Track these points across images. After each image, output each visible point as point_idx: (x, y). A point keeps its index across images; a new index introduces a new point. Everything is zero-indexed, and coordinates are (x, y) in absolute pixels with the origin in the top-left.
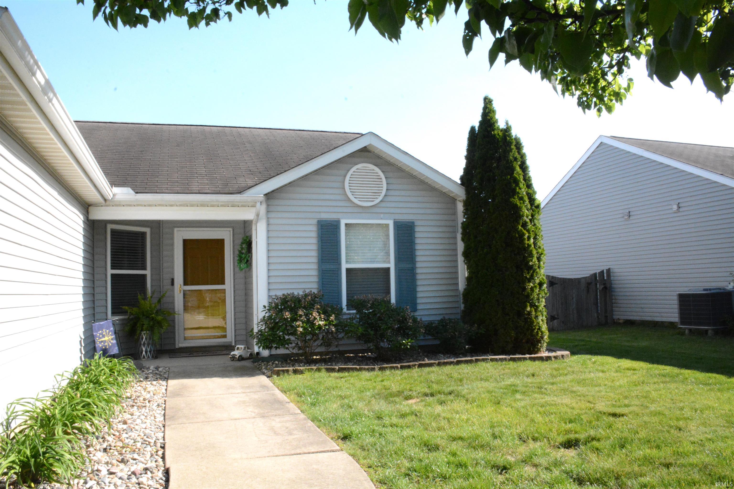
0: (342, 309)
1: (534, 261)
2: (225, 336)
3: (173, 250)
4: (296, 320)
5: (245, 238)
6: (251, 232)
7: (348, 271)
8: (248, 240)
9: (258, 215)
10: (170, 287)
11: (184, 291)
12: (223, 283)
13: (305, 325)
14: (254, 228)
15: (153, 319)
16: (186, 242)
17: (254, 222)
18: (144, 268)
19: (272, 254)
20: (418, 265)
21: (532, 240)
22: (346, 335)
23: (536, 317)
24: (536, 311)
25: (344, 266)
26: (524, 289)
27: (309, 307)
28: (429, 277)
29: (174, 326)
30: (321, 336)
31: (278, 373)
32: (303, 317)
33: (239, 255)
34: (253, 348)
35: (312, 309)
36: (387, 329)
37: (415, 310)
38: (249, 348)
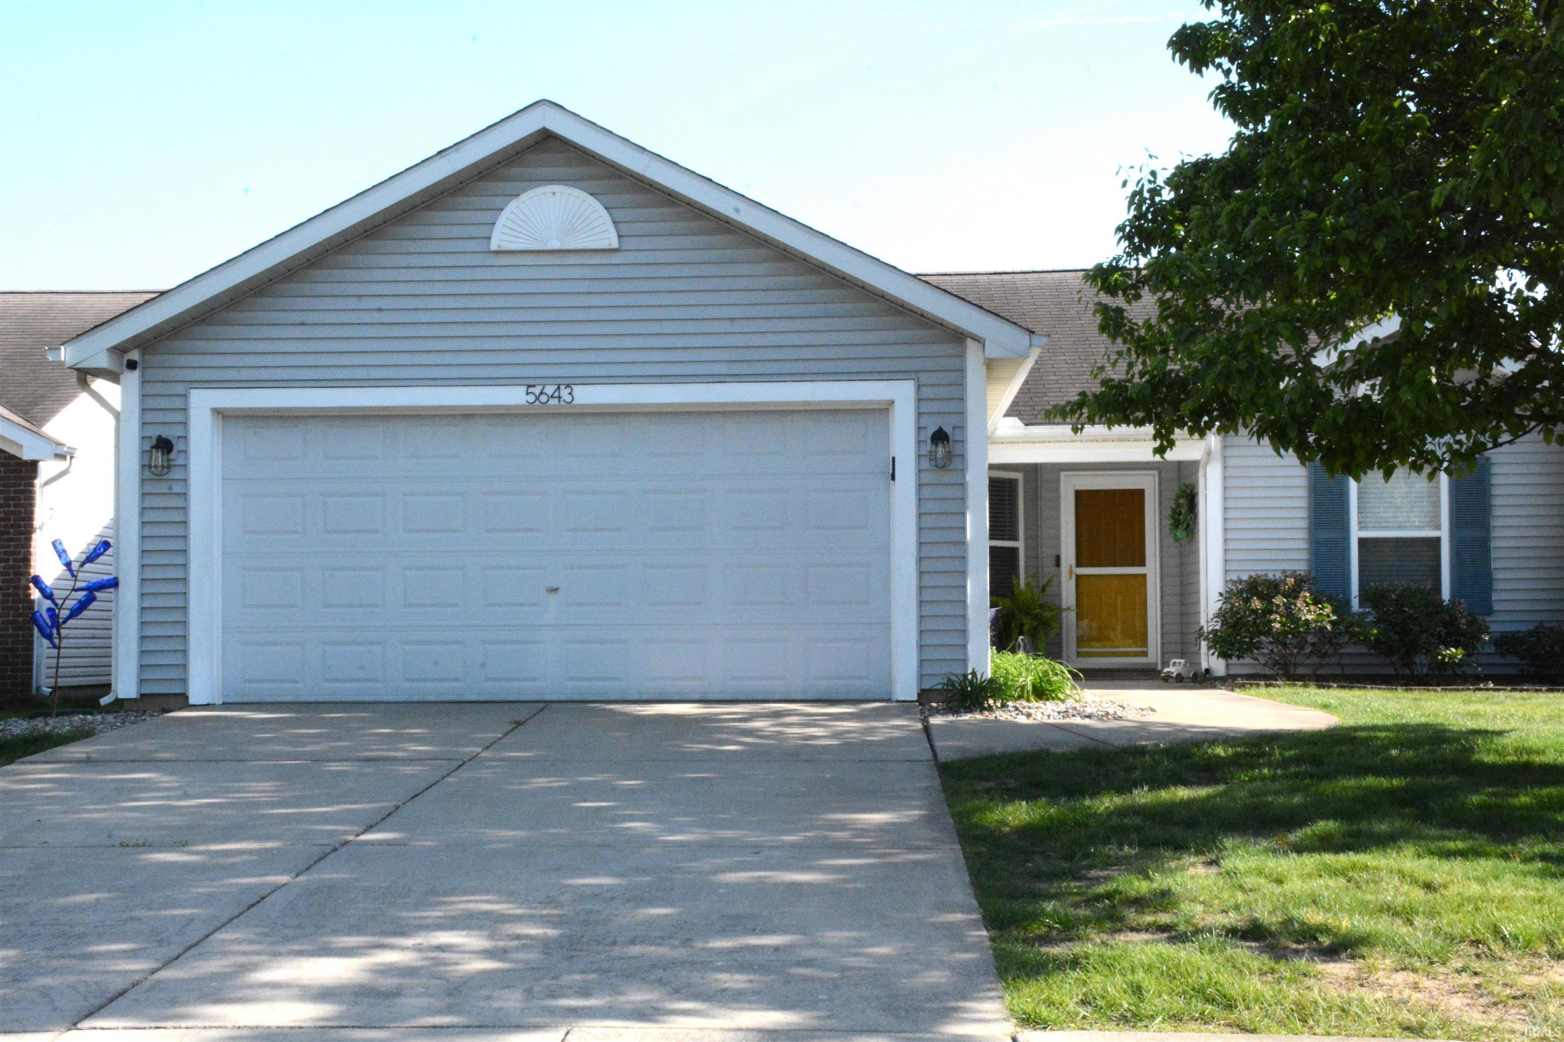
0: (1348, 602)
2: (1145, 654)
3: (1058, 509)
4: (1271, 612)
5: (1183, 489)
6: (1197, 477)
7: (1362, 542)
8: (1189, 492)
9: (1209, 453)
10: (1053, 569)
11: (1079, 578)
12: (1142, 563)
13: (1284, 619)
14: (1201, 473)
15: (1036, 615)
16: (1079, 494)
17: (1201, 464)
18: (1015, 538)
19: (1231, 514)
20: (1495, 533)
22: (1350, 639)
25: (1356, 534)
27: (1293, 594)
28: (1515, 554)
29: (1059, 635)
30: (1310, 639)
31: (1242, 686)
32: (1282, 609)
33: (1172, 517)
34: (1200, 664)
35: (1296, 598)
36: (1422, 632)
37: (1490, 612)
38: (1192, 664)
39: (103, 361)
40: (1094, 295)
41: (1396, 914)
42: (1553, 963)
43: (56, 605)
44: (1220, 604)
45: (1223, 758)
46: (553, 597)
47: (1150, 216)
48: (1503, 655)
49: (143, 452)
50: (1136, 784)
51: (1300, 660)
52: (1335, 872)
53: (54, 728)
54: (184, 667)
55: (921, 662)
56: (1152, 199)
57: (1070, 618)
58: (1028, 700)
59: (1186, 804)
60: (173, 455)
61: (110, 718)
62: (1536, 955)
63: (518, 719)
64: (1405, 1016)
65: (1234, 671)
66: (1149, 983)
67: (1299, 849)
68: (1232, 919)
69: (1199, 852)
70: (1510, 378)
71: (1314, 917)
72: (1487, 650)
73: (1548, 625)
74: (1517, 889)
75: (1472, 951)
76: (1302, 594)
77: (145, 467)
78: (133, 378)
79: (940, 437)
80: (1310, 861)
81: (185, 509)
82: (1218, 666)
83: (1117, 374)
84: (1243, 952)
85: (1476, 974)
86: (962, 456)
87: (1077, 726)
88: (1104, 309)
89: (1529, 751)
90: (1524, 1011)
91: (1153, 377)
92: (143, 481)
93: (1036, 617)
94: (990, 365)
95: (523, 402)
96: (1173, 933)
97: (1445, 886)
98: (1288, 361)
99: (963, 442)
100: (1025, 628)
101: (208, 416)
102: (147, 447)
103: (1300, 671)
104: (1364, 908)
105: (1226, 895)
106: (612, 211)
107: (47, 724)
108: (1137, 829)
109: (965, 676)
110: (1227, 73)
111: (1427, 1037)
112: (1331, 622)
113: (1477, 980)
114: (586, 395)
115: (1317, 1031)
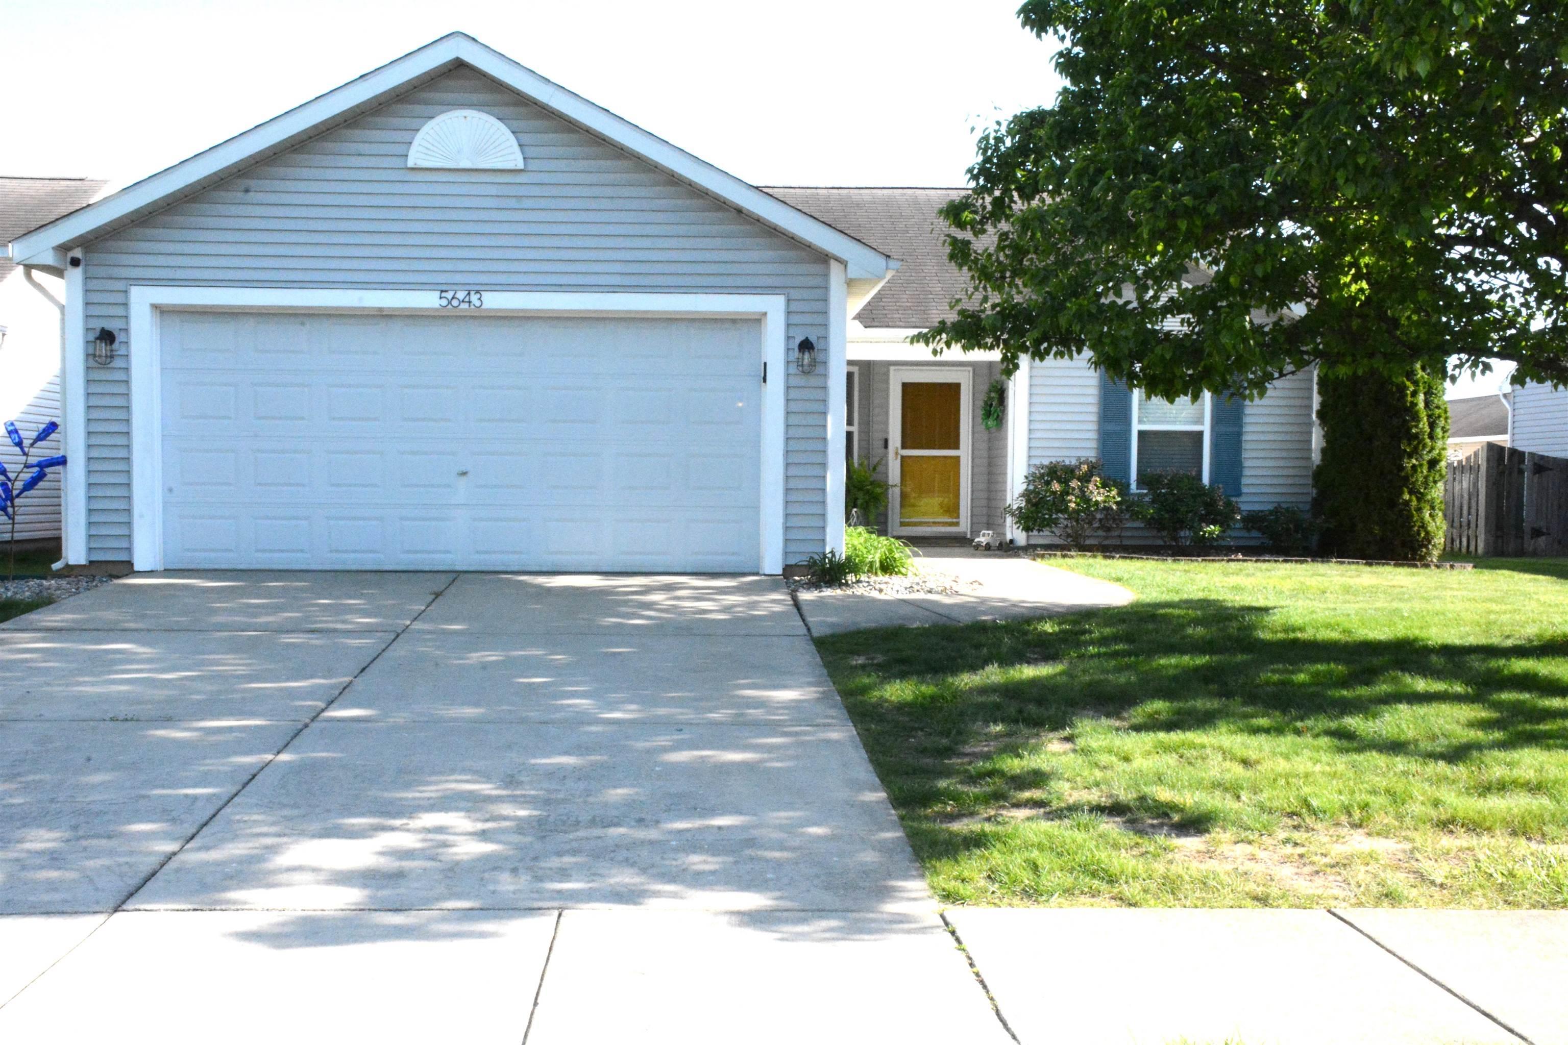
0: (1129, 485)
1: (1421, 426)
2: (957, 524)
3: (888, 398)
4: (1068, 494)
5: (995, 384)
7: (1141, 433)
8: (999, 387)
10: (882, 451)
11: (903, 457)
12: (956, 446)
13: (1078, 500)
15: (868, 491)
16: (906, 386)
18: (850, 424)
19: (1036, 408)
20: (1247, 429)
21: (1421, 397)
22: (1130, 516)
23: (1419, 510)
24: (1419, 500)
25: (1136, 427)
26: (1401, 468)
27: (1085, 479)
28: (1263, 446)
29: (886, 507)
30: (1098, 516)
31: (1043, 556)
32: (1077, 491)
33: (984, 408)
34: (1004, 534)
35: (1088, 481)
36: (1187, 512)
37: (1239, 494)
38: (999, 534)
39: (49, 259)
40: (944, 226)
41: (1226, 790)
42: (1352, 831)
43: (9, 479)
44: (1024, 486)
45: (1051, 634)
46: (463, 480)
47: (995, 160)
48: (1249, 530)
49: (87, 342)
50: (986, 662)
51: (1088, 533)
52: (1167, 749)
53: (16, 593)
54: (129, 537)
55: (787, 541)
56: (996, 145)
57: (894, 494)
58: (876, 574)
59: (1034, 682)
60: (116, 345)
61: (63, 583)
62: (1338, 824)
63: (436, 589)
64: (1251, 887)
65: (1033, 541)
66: (1043, 860)
67: (1137, 728)
68: (1094, 796)
69: (1054, 729)
70: (1299, 321)
71: (1164, 794)
72: (1237, 526)
73: (1284, 506)
74: (1315, 764)
75: (1290, 822)
76: (1094, 478)
77: (90, 356)
78: (76, 274)
79: (806, 346)
80: (1148, 739)
81: (127, 395)
82: (1020, 536)
83: (972, 305)
84: (1110, 827)
85: (1296, 844)
86: (825, 363)
87: (924, 601)
88: (954, 241)
89: (1294, 630)
90: (1339, 878)
91: (1004, 309)
92: (88, 369)
93: (867, 492)
94: (850, 283)
95: (437, 305)
96: (1048, 809)
97: (1258, 762)
98: (1130, 307)
99: (826, 350)
100: (859, 502)
101: (147, 310)
102: (91, 337)
103: (1088, 542)
104: (1198, 785)
105: (1086, 773)
106: (520, 135)
107: (7, 589)
108: (997, 706)
109: (825, 556)
110: (1063, 38)
111: (1272, 906)
112: (1117, 503)
113: (1300, 850)
114: (493, 301)
115: (1188, 904)
